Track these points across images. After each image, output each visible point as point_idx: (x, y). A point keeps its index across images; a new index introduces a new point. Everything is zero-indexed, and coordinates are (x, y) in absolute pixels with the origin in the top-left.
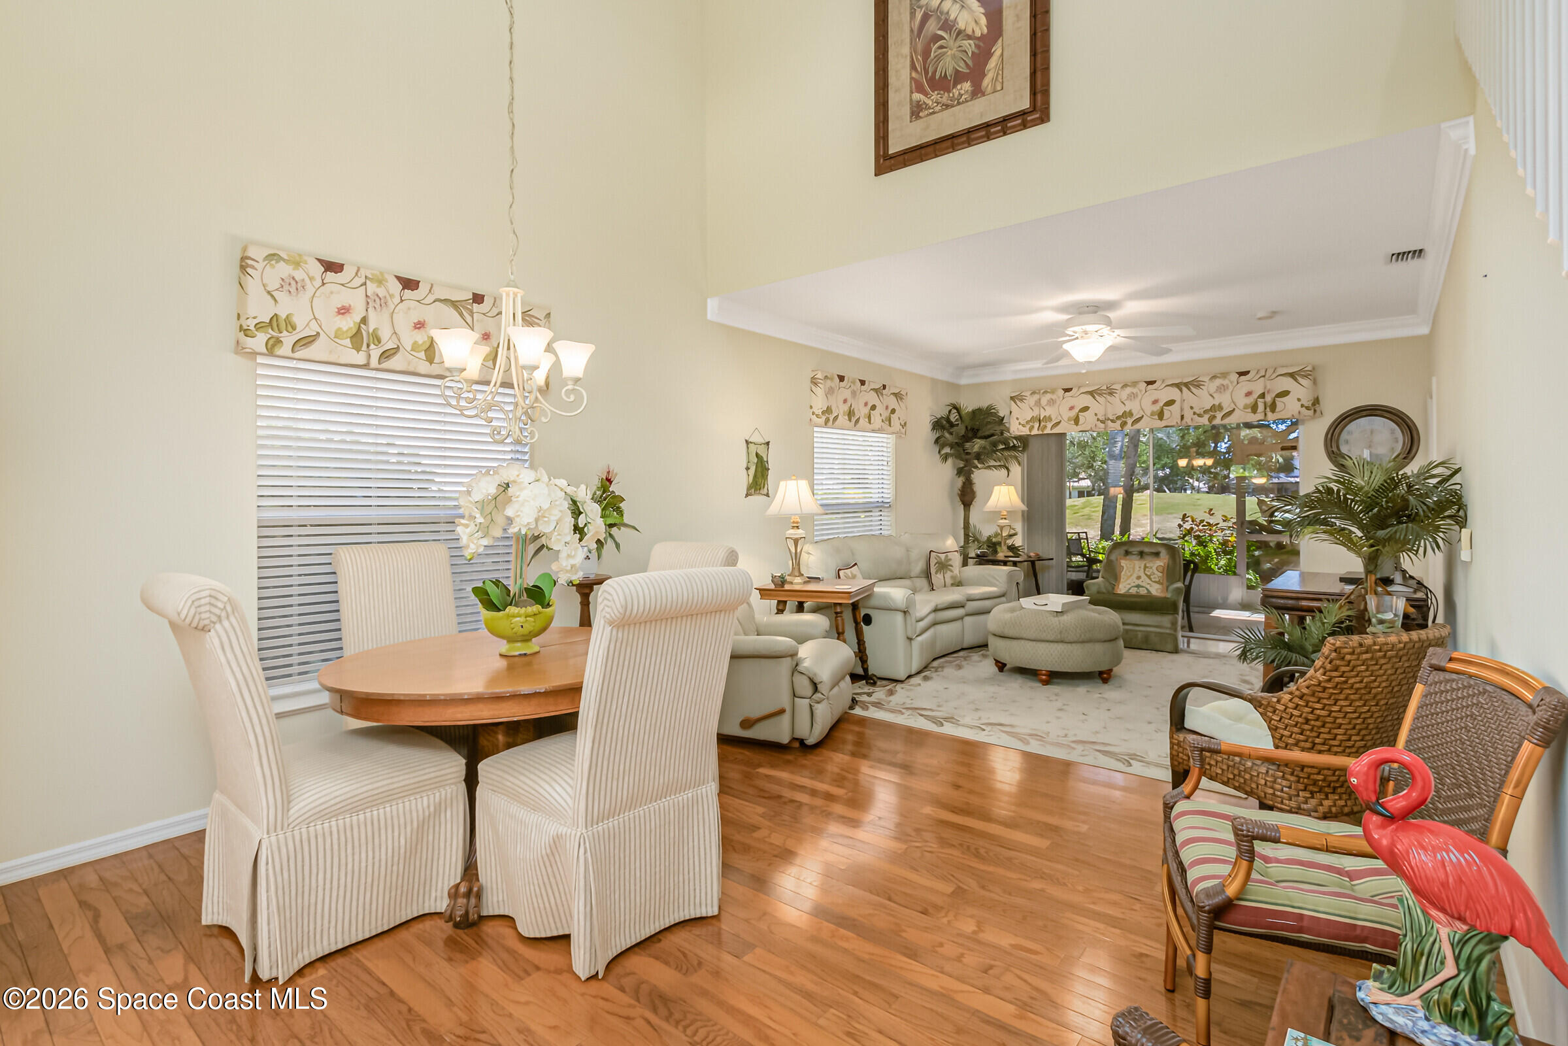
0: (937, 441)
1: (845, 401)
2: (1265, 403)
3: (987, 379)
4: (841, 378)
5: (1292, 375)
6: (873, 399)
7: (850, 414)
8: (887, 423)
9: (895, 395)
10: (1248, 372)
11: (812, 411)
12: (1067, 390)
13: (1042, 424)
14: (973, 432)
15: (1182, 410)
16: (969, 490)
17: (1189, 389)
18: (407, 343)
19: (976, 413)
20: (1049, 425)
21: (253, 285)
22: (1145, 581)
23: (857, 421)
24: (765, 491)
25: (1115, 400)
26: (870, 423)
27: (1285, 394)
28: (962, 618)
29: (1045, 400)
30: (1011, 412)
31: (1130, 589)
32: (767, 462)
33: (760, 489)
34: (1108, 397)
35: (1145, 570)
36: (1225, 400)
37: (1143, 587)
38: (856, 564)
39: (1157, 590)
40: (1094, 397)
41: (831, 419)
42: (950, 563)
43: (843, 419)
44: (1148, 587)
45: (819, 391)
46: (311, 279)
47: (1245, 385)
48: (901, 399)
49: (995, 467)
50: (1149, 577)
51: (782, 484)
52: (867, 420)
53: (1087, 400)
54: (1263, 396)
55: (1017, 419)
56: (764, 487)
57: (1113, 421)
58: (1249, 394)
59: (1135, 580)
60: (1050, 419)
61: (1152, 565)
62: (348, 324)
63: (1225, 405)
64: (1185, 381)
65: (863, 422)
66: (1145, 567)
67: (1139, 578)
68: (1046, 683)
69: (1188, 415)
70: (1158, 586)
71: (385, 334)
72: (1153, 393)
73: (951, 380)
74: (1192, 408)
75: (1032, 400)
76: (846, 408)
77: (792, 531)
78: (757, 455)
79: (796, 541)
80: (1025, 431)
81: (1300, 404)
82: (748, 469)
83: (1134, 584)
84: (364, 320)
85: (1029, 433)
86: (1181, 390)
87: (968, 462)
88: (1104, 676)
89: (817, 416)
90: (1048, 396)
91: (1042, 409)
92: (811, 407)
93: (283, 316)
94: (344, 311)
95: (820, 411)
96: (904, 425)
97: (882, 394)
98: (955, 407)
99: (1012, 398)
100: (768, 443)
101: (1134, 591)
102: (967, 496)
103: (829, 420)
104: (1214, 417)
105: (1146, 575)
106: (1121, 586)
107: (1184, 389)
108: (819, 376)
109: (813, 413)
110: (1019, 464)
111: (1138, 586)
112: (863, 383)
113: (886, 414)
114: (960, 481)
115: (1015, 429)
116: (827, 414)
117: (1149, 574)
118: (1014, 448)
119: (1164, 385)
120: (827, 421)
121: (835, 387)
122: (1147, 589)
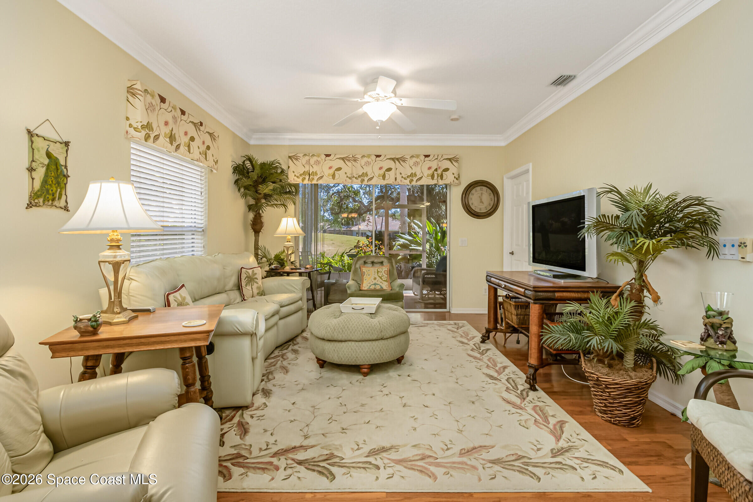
0: (236, 182)
1: (166, 123)
2: (438, 175)
3: (269, 142)
4: (162, 99)
5: (450, 160)
6: (192, 131)
7: (171, 138)
8: (204, 156)
9: (210, 134)
10: (429, 156)
11: (128, 123)
12: (327, 156)
13: (311, 177)
14: (263, 179)
15: (396, 174)
16: (259, 221)
17: (399, 162)
19: (263, 165)
20: (316, 178)
22: (379, 281)
23: (178, 147)
24: (62, 203)
25: (357, 165)
26: (189, 152)
27: (446, 170)
29: (313, 160)
30: (289, 167)
31: (370, 286)
32: (66, 167)
33: (53, 200)
34: (354, 163)
35: (378, 274)
36: (417, 170)
37: (378, 284)
38: (183, 286)
39: (385, 286)
40: (345, 162)
41: (152, 136)
42: (256, 276)
43: (163, 141)
44: (381, 284)
45: (139, 103)
47: (428, 163)
48: (214, 139)
49: (276, 205)
50: (381, 278)
51: (93, 188)
52: (187, 148)
53: (340, 164)
54: (436, 170)
55: (294, 172)
56: (60, 198)
57: (356, 178)
58: (430, 168)
59: (373, 280)
60: (316, 174)
61: (381, 270)
63: (418, 174)
64: (397, 157)
65: (183, 149)
66: (378, 272)
67: (375, 279)
68: (366, 374)
69: (399, 179)
70: (386, 283)
72: (380, 163)
74: (401, 174)
75: (304, 160)
76: (167, 130)
77: (108, 253)
79: (117, 266)
80: (299, 181)
81: (454, 176)
82: (32, 170)
83: (373, 283)
85: (302, 183)
86: (395, 162)
87: (257, 200)
88: (400, 359)
89: (135, 130)
90: (315, 158)
91: (311, 166)
92: (128, 119)
95: (139, 125)
96: (216, 162)
97: (200, 130)
98: (250, 159)
99: (290, 157)
100: (67, 144)
101: (372, 287)
102: (257, 225)
103: (149, 136)
104: (412, 180)
105: (379, 276)
106: (364, 285)
107: (397, 162)
108: (138, 86)
109: (130, 126)
110: (295, 204)
111: (375, 284)
112: (183, 112)
113: (203, 148)
114: (251, 216)
115: (292, 180)
116: (147, 130)
117: (381, 276)
118: (289, 192)
119: (385, 158)
120: (147, 138)
121: (156, 105)
122: (380, 286)
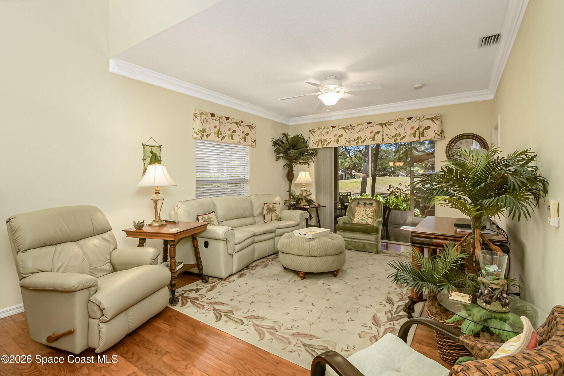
0: (275, 150)
1: (215, 127)
2: (419, 132)
3: (301, 122)
4: (213, 115)
5: (431, 119)
6: (234, 127)
7: (219, 134)
8: (243, 140)
9: (249, 126)
10: (412, 118)
11: (193, 131)
12: (334, 127)
13: (323, 143)
14: (292, 146)
15: (383, 136)
16: (291, 174)
17: (386, 126)
19: (294, 138)
20: (326, 143)
22: (365, 217)
23: (223, 138)
25: (354, 132)
26: (232, 139)
27: (428, 128)
28: (274, 238)
29: (324, 132)
30: (310, 137)
31: (359, 221)
32: (160, 157)
34: (351, 130)
35: (365, 212)
36: (401, 131)
37: (364, 220)
38: (213, 212)
39: (371, 221)
40: (345, 130)
41: (205, 135)
42: (275, 209)
43: (213, 137)
44: (367, 220)
45: (198, 120)
47: (411, 124)
48: (252, 129)
49: (303, 163)
50: (367, 215)
52: (230, 137)
53: (342, 132)
54: (418, 129)
55: (312, 141)
57: (353, 141)
58: (412, 128)
59: (361, 217)
60: (326, 140)
61: (369, 209)
63: (402, 134)
64: (384, 122)
65: (227, 138)
66: (366, 210)
67: (363, 216)
68: (303, 278)
69: (386, 138)
70: (371, 220)
72: (371, 128)
74: (387, 135)
75: (319, 132)
76: (216, 130)
77: (155, 195)
78: (152, 152)
80: (315, 146)
81: (435, 133)
82: (144, 160)
83: (361, 219)
85: (317, 147)
86: (382, 127)
87: (291, 161)
88: (334, 274)
89: (196, 133)
90: (326, 130)
91: (323, 136)
92: (193, 129)
95: (198, 131)
96: (254, 142)
97: (240, 125)
98: (285, 135)
99: (310, 131)
100: (160, 147)
101: (360, 222)
102: (290, 176)
104: (397, 139)
105: (366, 214)
106: (355, 220)
107: (384, 126)
108: (197, 112)
110: (314, 162)
111: (362, 220)
112: (227, 119)
113: (243, 135)
114: (287, 170)
115: (312, 146)
116: (202, 133)
117: (367, 214)
118: (311, 154)
119: (375, 124)
120: (202, 136)
121: (208, 119)
122: (366, 221)
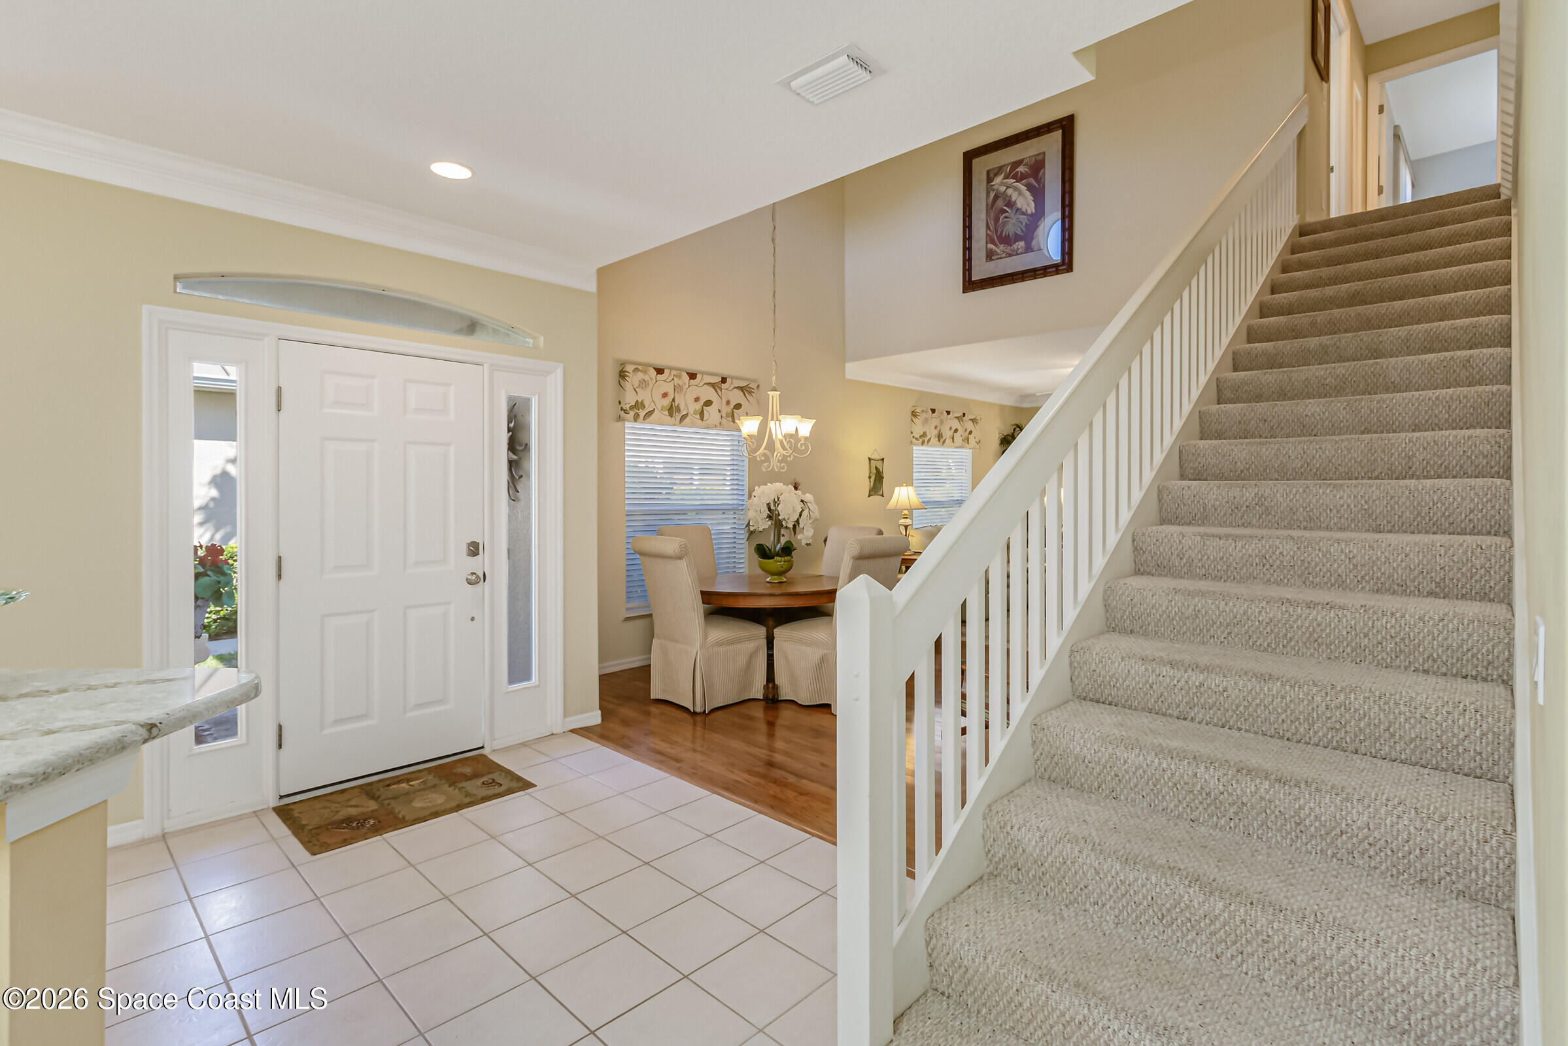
1: (936, 427)
4: (933, 411)
6: (956, 424)
7: (940, 436)
8: (966, 441)
9: (972, 420)
11: (912, 435)
18: (691, 411)
21: (628, 386)
23: (944, 441)
24: (881, 493)
26: (953, 442)
32: (882, 472)
33: (877, 492)
41: (926, 441)
43: (934, 440)
45: (918, 421)
46: (651, 379)
48: (977, 423)
51: (897, 489)
52: (951, 440)
56: (880, 490)
62: (666, 402)
65: (949, 441)
71: (682, 407)
73: (1016, 405)
76: (936, 431)
77: (903, 520)
78: (876, 468)
79: (906, 527)
82: (870, 477)
84: (673, 400)
89: (916, 438)
92: (912, 433)
93: (640, 401)
94: (665, 395)
95: (918, 435)
96: (978, 443)
97: (962, 421)
100: (883, 460)
103: (924, 441)
108: (918, 409)
109: (913, 437)
112: (948, 413)
113: (965, 435)
116: (923, 436)
121: (928, 417)
